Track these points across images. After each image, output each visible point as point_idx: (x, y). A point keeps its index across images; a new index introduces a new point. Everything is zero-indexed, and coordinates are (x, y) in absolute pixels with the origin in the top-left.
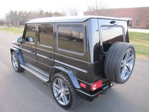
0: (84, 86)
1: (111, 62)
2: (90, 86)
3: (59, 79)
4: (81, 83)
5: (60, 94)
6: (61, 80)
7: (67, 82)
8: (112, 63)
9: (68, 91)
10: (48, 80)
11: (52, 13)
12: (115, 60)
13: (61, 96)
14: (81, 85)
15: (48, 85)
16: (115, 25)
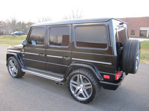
0: (108, 77)
1: (128, 54)
2: (115, 76)
3: (78, 75)
4: (104, 75)
5: (79, 90)
6: (81, 75)
7: (89, 77)
8: (130, 55)
9: (89, 85)
10: (63, 79)
11: (25, 23)
12: (133, 53)
13: (80, 92)
14: (104, 77)
15: (62, 84)
16: (123, 26)
